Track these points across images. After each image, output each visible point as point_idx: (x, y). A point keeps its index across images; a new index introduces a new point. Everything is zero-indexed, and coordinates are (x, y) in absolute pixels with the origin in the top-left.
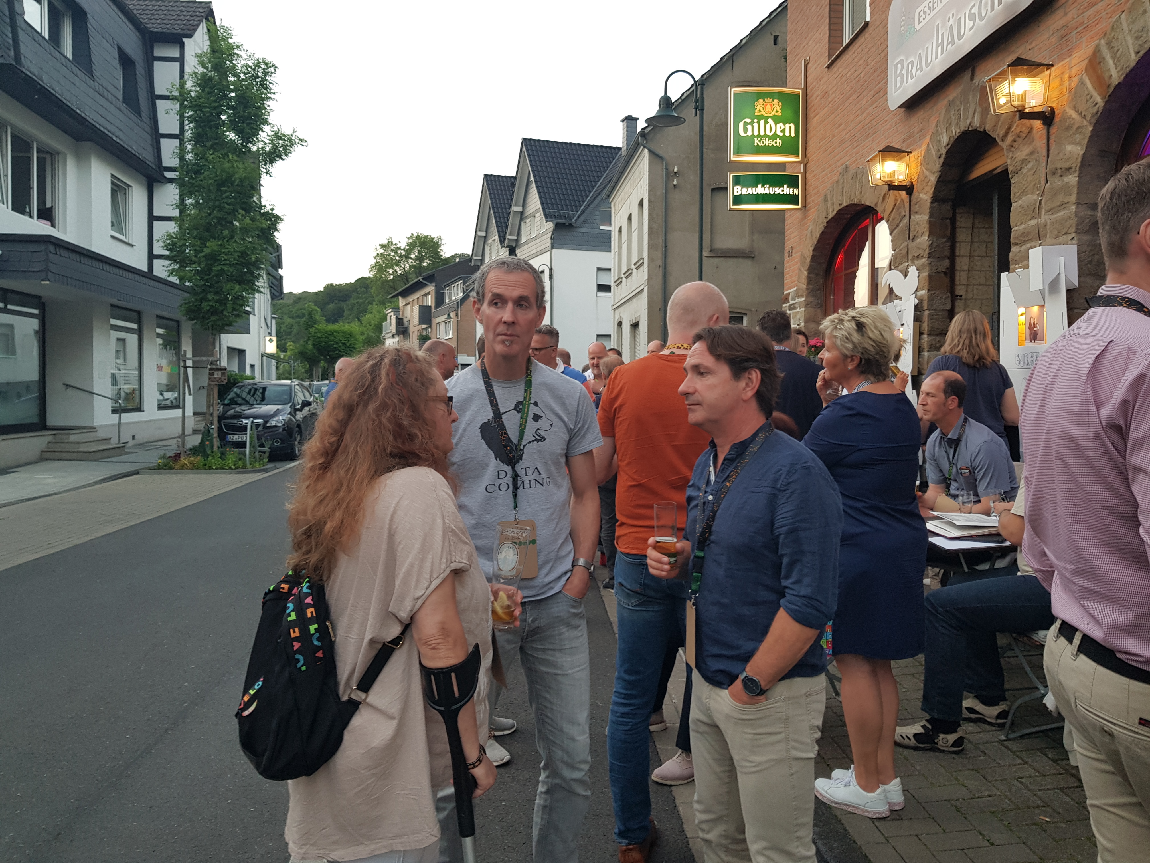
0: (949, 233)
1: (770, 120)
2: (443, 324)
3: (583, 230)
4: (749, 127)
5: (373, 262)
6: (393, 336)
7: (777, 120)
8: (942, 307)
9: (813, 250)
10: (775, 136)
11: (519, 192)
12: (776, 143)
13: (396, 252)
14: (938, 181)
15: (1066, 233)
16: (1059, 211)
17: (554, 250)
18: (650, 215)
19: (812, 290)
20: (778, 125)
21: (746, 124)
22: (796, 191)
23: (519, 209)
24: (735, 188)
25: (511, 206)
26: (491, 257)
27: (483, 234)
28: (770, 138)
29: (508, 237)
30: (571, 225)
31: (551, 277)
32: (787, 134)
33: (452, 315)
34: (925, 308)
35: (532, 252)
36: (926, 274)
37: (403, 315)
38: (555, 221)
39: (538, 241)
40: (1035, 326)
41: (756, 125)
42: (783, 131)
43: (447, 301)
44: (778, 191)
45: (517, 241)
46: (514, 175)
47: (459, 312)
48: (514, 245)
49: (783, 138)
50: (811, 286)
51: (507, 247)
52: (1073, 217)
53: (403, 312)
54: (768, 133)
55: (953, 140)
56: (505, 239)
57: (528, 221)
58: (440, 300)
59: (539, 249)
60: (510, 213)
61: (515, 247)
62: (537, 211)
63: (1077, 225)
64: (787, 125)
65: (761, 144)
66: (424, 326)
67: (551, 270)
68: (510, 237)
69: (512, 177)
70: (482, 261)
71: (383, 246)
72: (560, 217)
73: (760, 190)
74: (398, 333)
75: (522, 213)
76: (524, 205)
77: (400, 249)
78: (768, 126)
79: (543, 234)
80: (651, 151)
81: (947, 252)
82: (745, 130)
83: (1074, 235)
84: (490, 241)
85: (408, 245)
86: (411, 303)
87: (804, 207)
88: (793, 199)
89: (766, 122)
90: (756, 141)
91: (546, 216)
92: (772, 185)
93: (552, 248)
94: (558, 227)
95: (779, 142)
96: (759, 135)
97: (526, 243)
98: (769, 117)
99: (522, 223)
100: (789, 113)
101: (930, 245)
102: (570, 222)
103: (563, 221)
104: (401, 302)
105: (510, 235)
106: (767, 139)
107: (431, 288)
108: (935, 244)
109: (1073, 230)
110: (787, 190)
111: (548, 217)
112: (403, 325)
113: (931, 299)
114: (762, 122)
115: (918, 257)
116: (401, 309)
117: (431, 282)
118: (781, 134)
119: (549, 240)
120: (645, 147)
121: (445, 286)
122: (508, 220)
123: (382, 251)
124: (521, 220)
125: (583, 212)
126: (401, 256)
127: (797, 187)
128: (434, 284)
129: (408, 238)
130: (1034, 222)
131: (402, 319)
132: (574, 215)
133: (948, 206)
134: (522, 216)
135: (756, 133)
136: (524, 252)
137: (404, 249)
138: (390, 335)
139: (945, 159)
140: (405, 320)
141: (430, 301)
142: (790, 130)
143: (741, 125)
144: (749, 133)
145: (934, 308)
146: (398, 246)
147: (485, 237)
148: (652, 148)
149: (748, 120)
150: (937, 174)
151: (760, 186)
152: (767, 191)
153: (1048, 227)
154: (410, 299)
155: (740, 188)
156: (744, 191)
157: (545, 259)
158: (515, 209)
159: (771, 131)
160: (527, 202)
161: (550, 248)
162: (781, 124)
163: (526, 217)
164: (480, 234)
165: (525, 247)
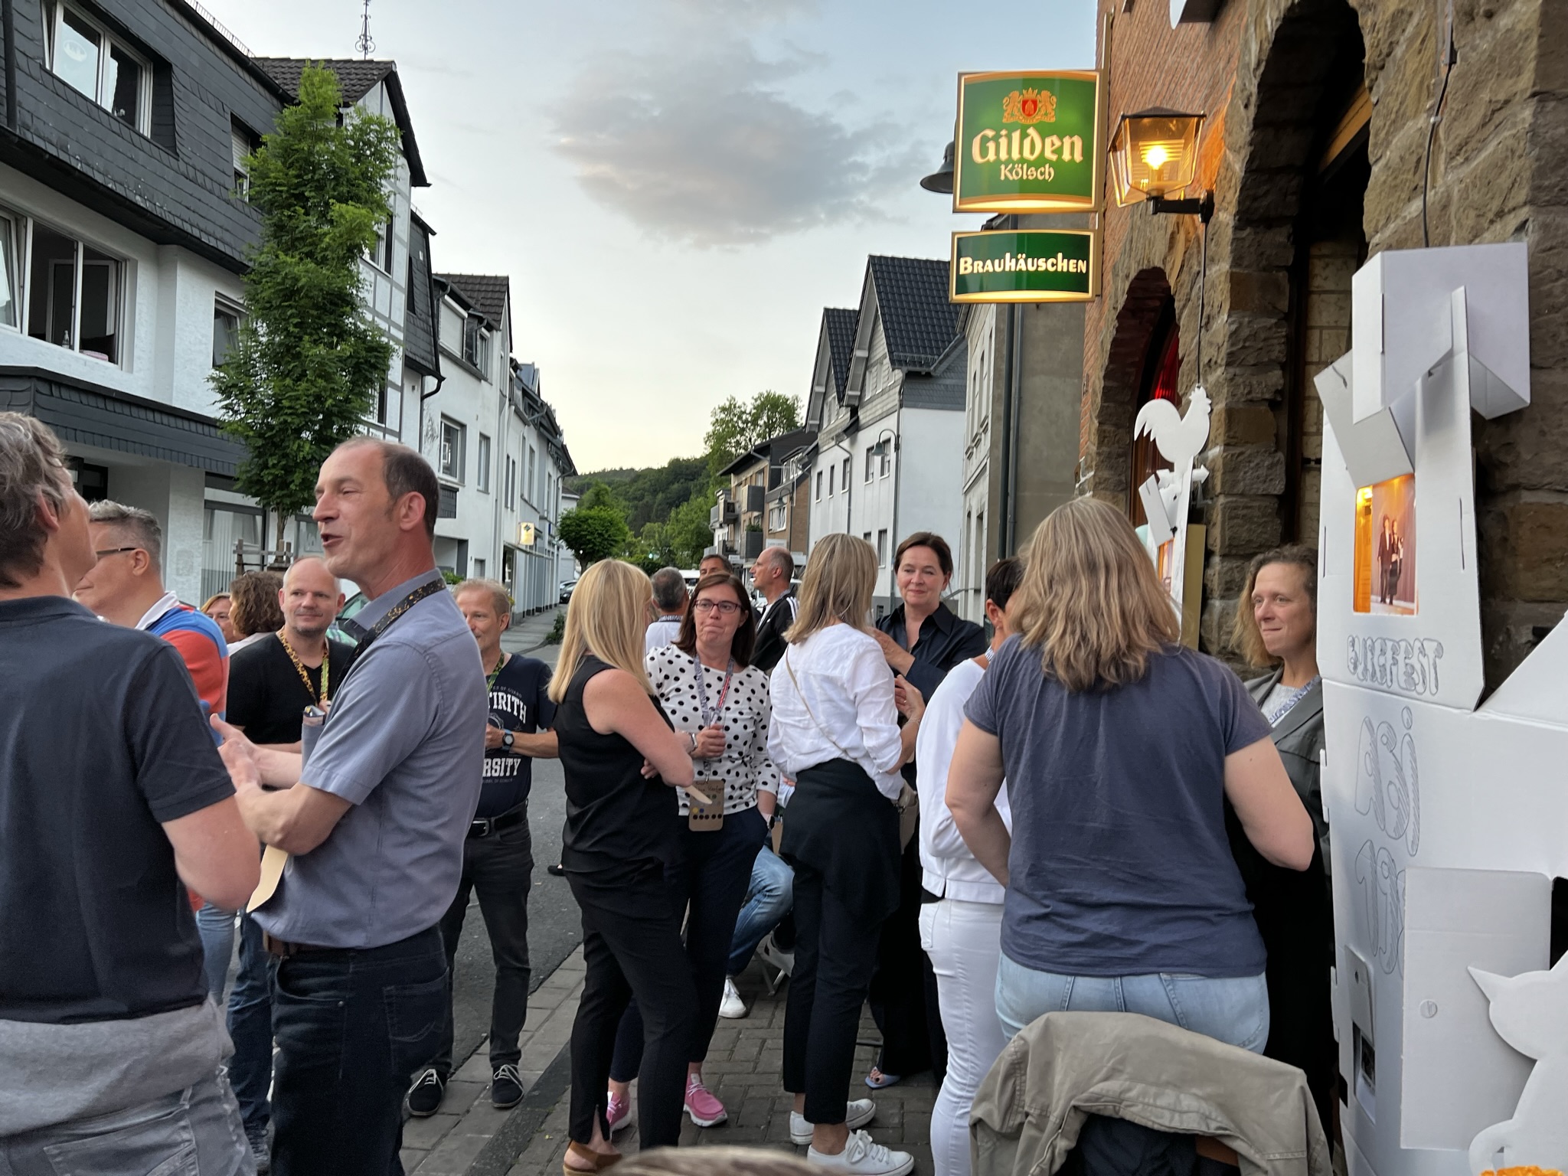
0: (1284, 305)
1: (1031, 131)
2: (776, 512)
3: (948, 382)
4: (991, 145)
5: (710, 429)
6: (721, 526)
7: (1046, 131)
9: (1105, 377)
10: (1041, 161)
11: (863, 331)
12: (1042, 174)
13: (740, 418)
14: (1249, 170)
17: (904, 409)
19: (1109, 456)
20: (1048, 141)
21: (985, 140)
23: (864, 353)
24: (962, 261)
25: (852, 350)
26: (829, 421)
27: (822, 389)
28: (1030, 164)
29: (849, 393)
30: (928, 375)
31: (897, 448)
32: (1066, 156)
33: (785, 500)
34: (1218, 489)
35: (878, 413)
36: (1221, 406)
37: (732, 499)
38: (906, 369)
39: (884, 398)
41: (1003, 141)
42: (1059, 151)
43: (783, 480)
44: (1043, 265)
45: (860, 398)
46: (857, 308)
47: (795, 496)
48: (856, 404)
49: (1058, 165)
50: (1105, 449)
51: (847, 406)
53: (735, 496)
54: (1027, 154)
56: (845, 397)
57: (874, 370)
58: (775, 479)
59: (885, 409)
60: (850, 360)
61: (857, 407)
62: (884, 357)
64: (1067, 141)
65: (1013, 177)
66: (756, 514)
67: (898, 437)
68: (850, 393)
69: (854, 311)
70: (820, 426)
71: (723, 409)
72: (914, 363)
73: (1010, 264)
74: (727, 521)
75: (868, 359)
76: (870, 349)
77: (745, 412)
78: (1027, 143)
79: (891, 388)
82: (984, 152)
84: (830, 399)
85: (755, 408)
86: (743, 483)
87: (1099, 295)
88: (1078, 282)
89: (1024, 136)
90: (1004, 172)
91: (892, 362)
92: (1033, 254)
93: (901, 406)
94: (910, 376)
95: (1048, 173)
96: (1009, 160)
97: (871, 400)
98: (1028, 127)
99: (867, 373)
100: (1072, 118)
101: (1233, 334)
102: (927, 370)
103: (918, 369)
104: (734, 481)
105: (851, 390)
106: (1025, 166)
107: (765, 464)
109: (1524, 196)
110: (1063, 264)
111: (895, 363)
112: (734, 511)
114: (1016, 136)
116: (733, 491)
117: (765, 456)
118: (1054, 157)
119: (897, 396)
121: (783, 461)
122: (849, 369)
123: (723, 416)
124: (866, 368)
125: (948, 355)
126: (746, 422)
128: (768, 458)
129: (756, 400)
131: (733, 504)
132: (934, 360)
133: (1280, 236)
134: (867, 363)
135: (1003, 156)
136: (868, 413)
137: (750, 413)
138: (718, 525)
140: (737, 506)
141: (763, 481)
142: (1072, 149)
143: (977, 142)
144: (991, 157)
146: (743, 409)
147: (825, 394)
149: (990, 133)
151: (1007, 256)
152: (1022, 266)
154: (742, 477)
155: (969, 260)
156: (978, 267)
157: (891, 422)
158: (860, 353)
159: (1032, 152)
160: (875, 343)
161: (897, 407)
162: (1055, 138)
163: (873, 366)
164: (818, 389)
165: (869, 406)
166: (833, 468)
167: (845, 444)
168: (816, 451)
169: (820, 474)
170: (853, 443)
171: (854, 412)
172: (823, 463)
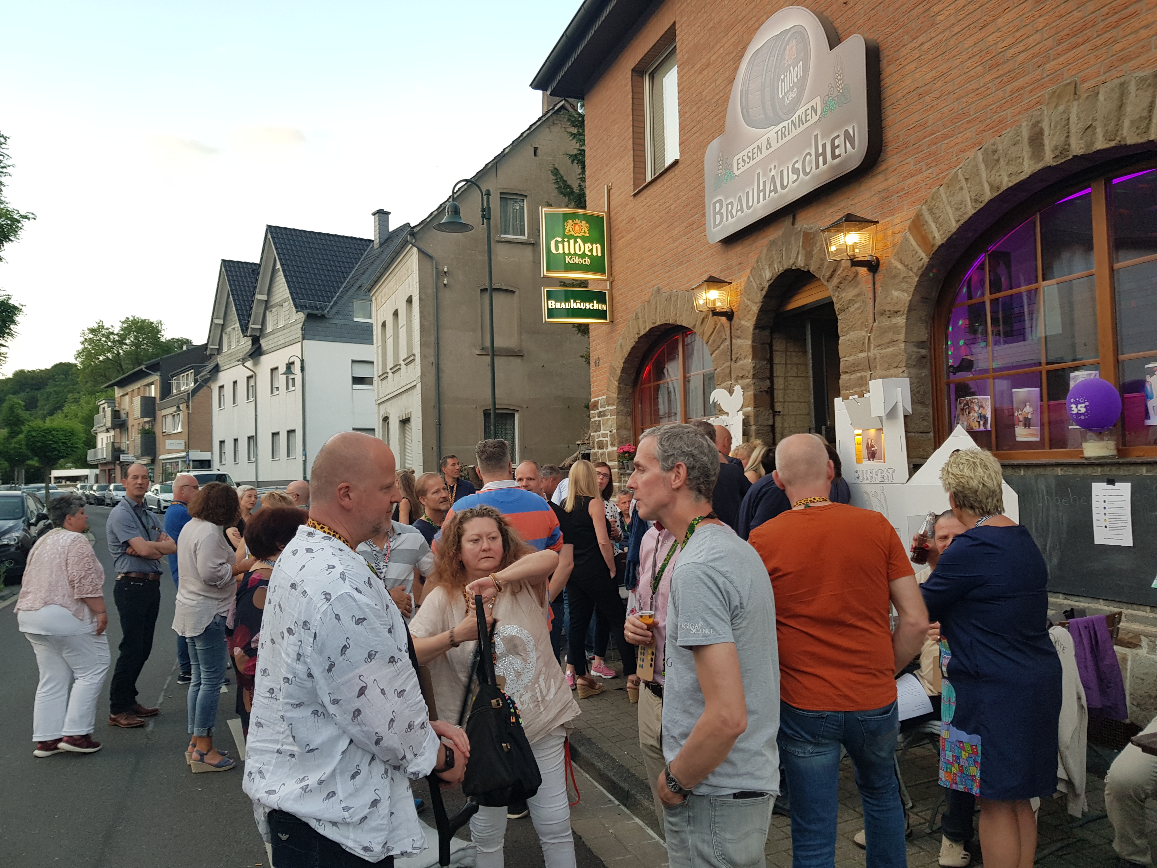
0: (768, 357)
1: (578, 240)
2: (170, 418)
3: (337, 321)
4: (560, 245)
5: (80, 347)
6: (107, 430)
7: (585, 240)
8: (766, 423)
9: (625, 363)
10: (584, 255)
11: (263, 280)
12: (585, 261)
13: (108, 337)
14: (760, 311)
15: (897, 367)
16: (888, 347)
17: (305, 341)
18: (421, 312)
19: (622, 399)
20: (586, 245)
21: (557, 242)
22: (604, 307)
23: (264, 297)
24: (550, 302)
25: (254, 294)
26: (229, 346)
27: (221, 321)
28: (580, 256)
29: (251, 326)
30: (323, 317)
31: (302, 369)
32: (595, 254)
33: (182, 407)
34: (752, 423)
35: (280, 343)
36: (751, 393)
37: (119, 407)
38: (306, 312)
39: (286, 331)
40: (872, 446)
41: (566, 244)
42: (591, 250)
43: (175, 391)
44: (588, 306)
45: (261, 330)
46: (258, 262)
47: (190, 404)
48: (258, 335)
49: (591, 257)
50: (621, 396)
51: (249, 336)
52: (903, 353)
53: (120, 404)
54: (577, 252)
55: (775, 276)
56: (247, 329)
57: (274, 310)
58: (166, 391)
59: (287, 340)
60: (253, 301)
61: (259, 337)
62: (285, 301)
63: (907, 360)
64: (594, 246)
65: (571, 262)
66: (147, 419)
67: (302, 361)
68: (253, 326)
69: (255, 264)
70: (219, 351)
71: (92, 331)
72: (311, 307)
73: (573, 305)
74: (114, 427)
75: (267, 302)
76: (269, 293)
77: (112, 333)
78: (577, 245)
79: (292, 325)
80: (420, 250)
81: (768, 374)
82: (557, 248)
83: (904, 369)
84: (229, 329)
85: (122, 330)
86: (130, 394)
87: (612, 322)
88: (601, 314)
89: (576, 242)
90: (567, 259)
91: (296, 305)
92: (583, 300)
93: (303, 339)
94: (310, 317)
95: (588, 261)
96: (569, 254)
97: (272, 333)
99: (267, 312)
100: (596, 235)
101: (754, 367)
102: (322, 313)
103: (315, 312)
104: (118, 392)
105: (253, 324)
106: (577, 257)
107: (156, 378)
108: (758, 366)
109: (904, 365)
110: (596, 306)
111: (299, 307)
112: (119, 417)
113: (756, 416)
114: (572, 241)
115: (742, 377)
116: (117, 400)
117: (155, 371)
118: (589, 254)
119: (299, 331)
120: (413, 245)
121: (173, 376)
122: (251, 308)
123: (91, 336)
124: (266, 308)
125: (336, 303)
126: (114, 342)
127: (605, 303)
128: (159, 374)
129: (123, 323)
130: (863, 355)
131: (118, 411)
132: (326, 306)
133: (767, 332)
134: (267, 305)
135: (567, 251)
136: (270, 342)
137: (117, 334)
138: (104, 428)
139: (768, 292)
140: (122, 413)
141: (154, 392)
142: (597, 250)
143: (553, 243)
144: (561, 251)
145: (759, 423)
146: (111, 330)
147: (223, 325)
148: (421, 247)
149: (559, 239)
150: (759, 305)
151: (572, 301)
152: (578, 306)
153: (878, 360)
154: (129, 389)
155: (553, 302)
156: (558, 305)
157: (295, 350)
158: (259, 297)
159: (580, 250)
160: (274, 290)
161: (301, 339)
162: (589, 244)
163: (272, 307)
164: (216, 321)
165: (271, 337)
166: (235, 383)
167: (249, 364)
168: (217, 369)
169: (221, 387)
170: (256, 364)
171: (256, 340)
172: (225, 378)
